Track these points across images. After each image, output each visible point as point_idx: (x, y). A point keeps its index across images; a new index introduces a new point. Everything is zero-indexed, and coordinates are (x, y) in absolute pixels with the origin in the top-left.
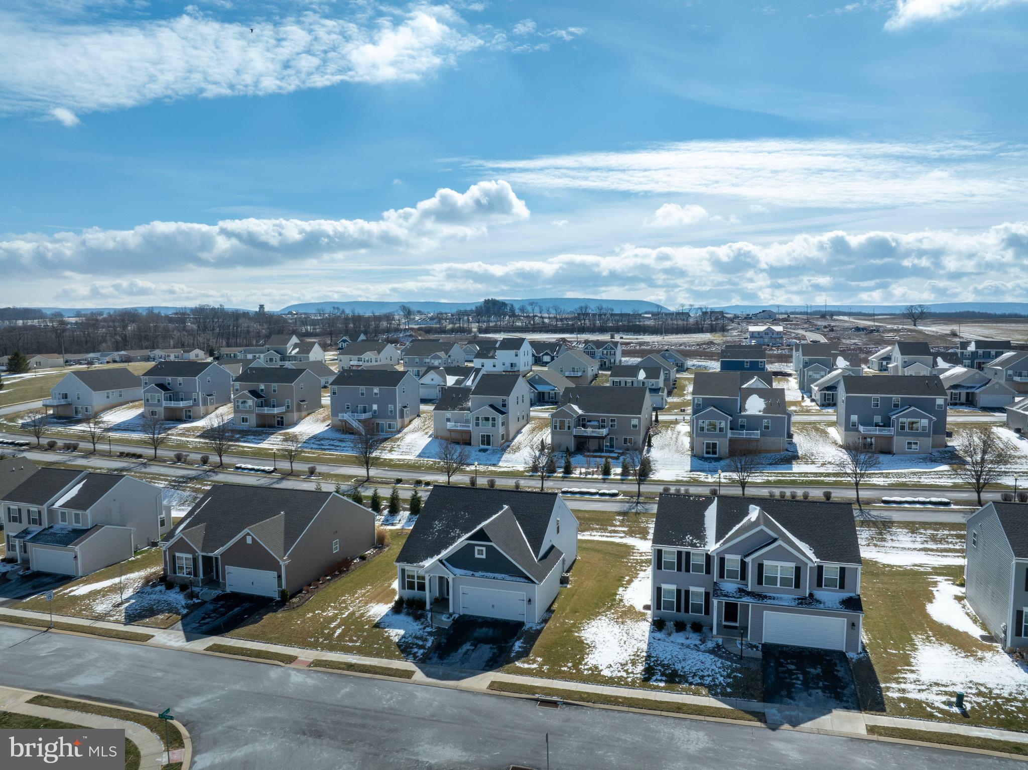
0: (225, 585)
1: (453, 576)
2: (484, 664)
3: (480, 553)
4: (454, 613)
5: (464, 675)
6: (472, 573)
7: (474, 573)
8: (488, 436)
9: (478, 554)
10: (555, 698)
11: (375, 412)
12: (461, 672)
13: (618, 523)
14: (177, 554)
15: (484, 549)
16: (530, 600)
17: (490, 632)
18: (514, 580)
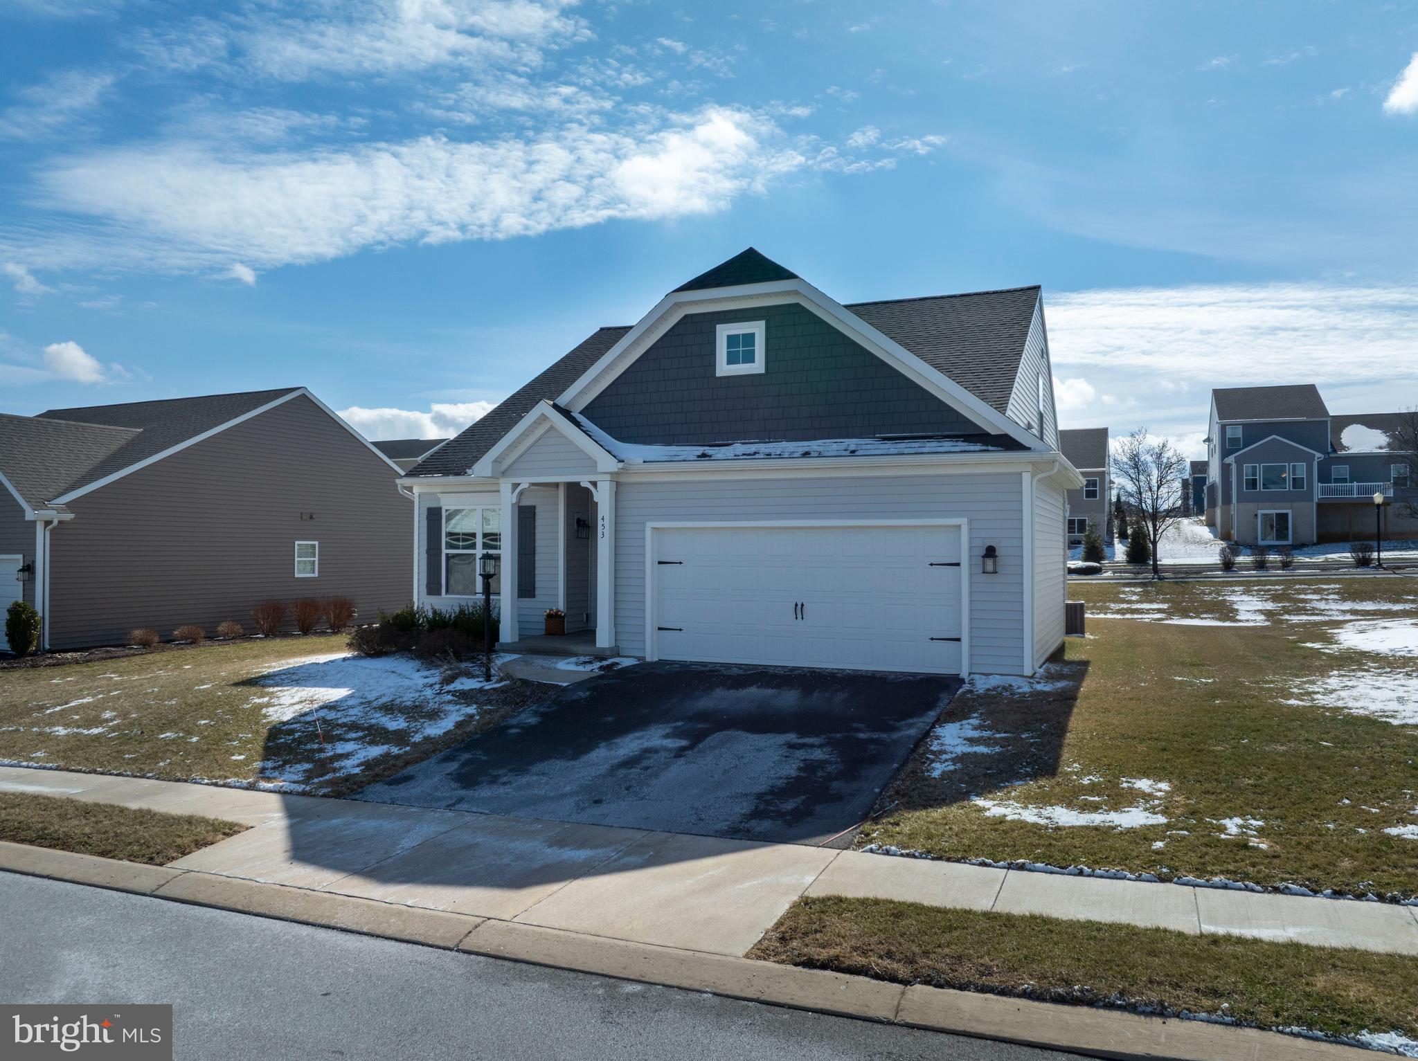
1: (613, 465)
2: (745, 807)
3: (741, 353)
4: (616, 652)
6: (700, 450)
7: (709, 450)
9: (733, 359)
13: (1134, 598)
15: (758, 329)
16: (990, 552)
17: (788, 699)
18: (906, 451)
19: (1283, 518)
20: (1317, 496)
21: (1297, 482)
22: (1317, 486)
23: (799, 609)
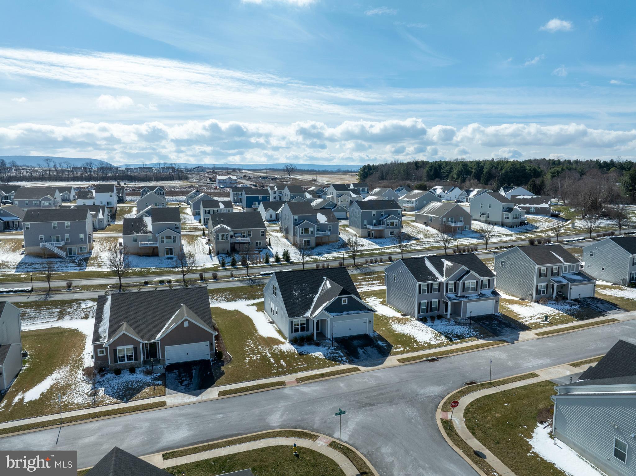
0: (164, 360)
4: (330, 338)
6: (340, 313)
7: (342, 313)
8: (171, 249)
9: (344, 302)
11: (67, 239)
14: (118, 348)
15: (347, 299)
16: (370, 321)
19: (308, 241)
20: (316, 235)
21: (312, 232)
22: (316, 233)
23: (350, 329)
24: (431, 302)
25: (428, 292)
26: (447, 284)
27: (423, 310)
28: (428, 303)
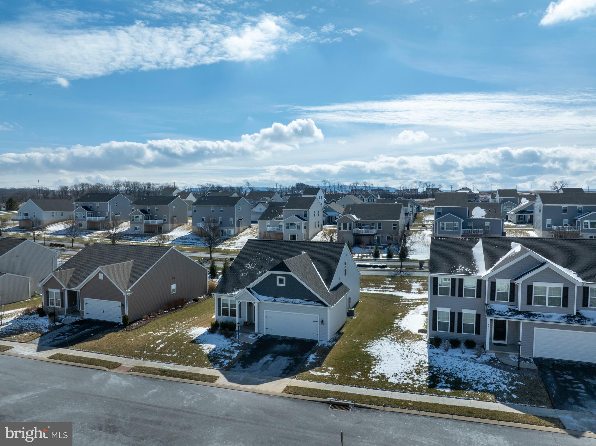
0: (83, 313)
1: (258, 301)
2: (281, 372)
3: (281, 282)
4: (259, 333)
5: (263, 380)
6: (274, 298)
7: (276, 299)
8: (295, 236)
9: (280, 283)
10: (346, 402)
11: (221, 222)
12: (260, 378)
13: (388, 283)
14: (50, 290)
15: (284, 278)
16: (322, 321)
17: (288, 347)
18: (309, 304)
20: (462, 233)
21: (456, 228)
22: (462, 230)
23: (292, 327)
24: (460, 315)
25: (453, 294)
26: (493, 285)
27: (443, 326)
28: (452, 314)
